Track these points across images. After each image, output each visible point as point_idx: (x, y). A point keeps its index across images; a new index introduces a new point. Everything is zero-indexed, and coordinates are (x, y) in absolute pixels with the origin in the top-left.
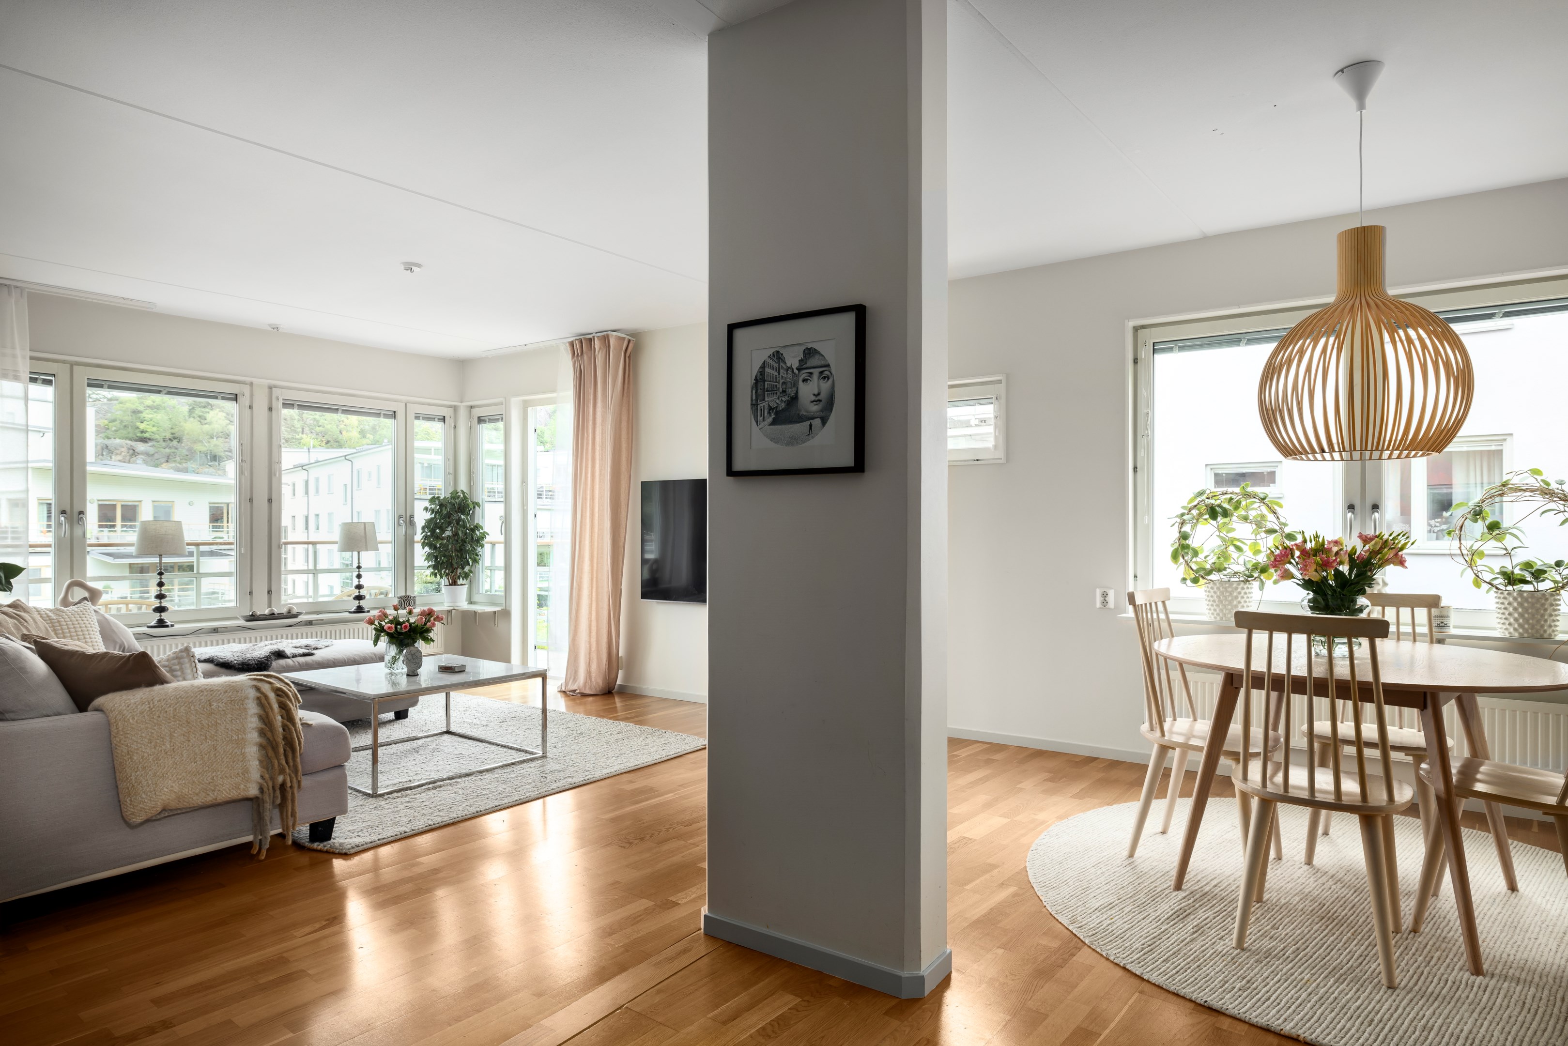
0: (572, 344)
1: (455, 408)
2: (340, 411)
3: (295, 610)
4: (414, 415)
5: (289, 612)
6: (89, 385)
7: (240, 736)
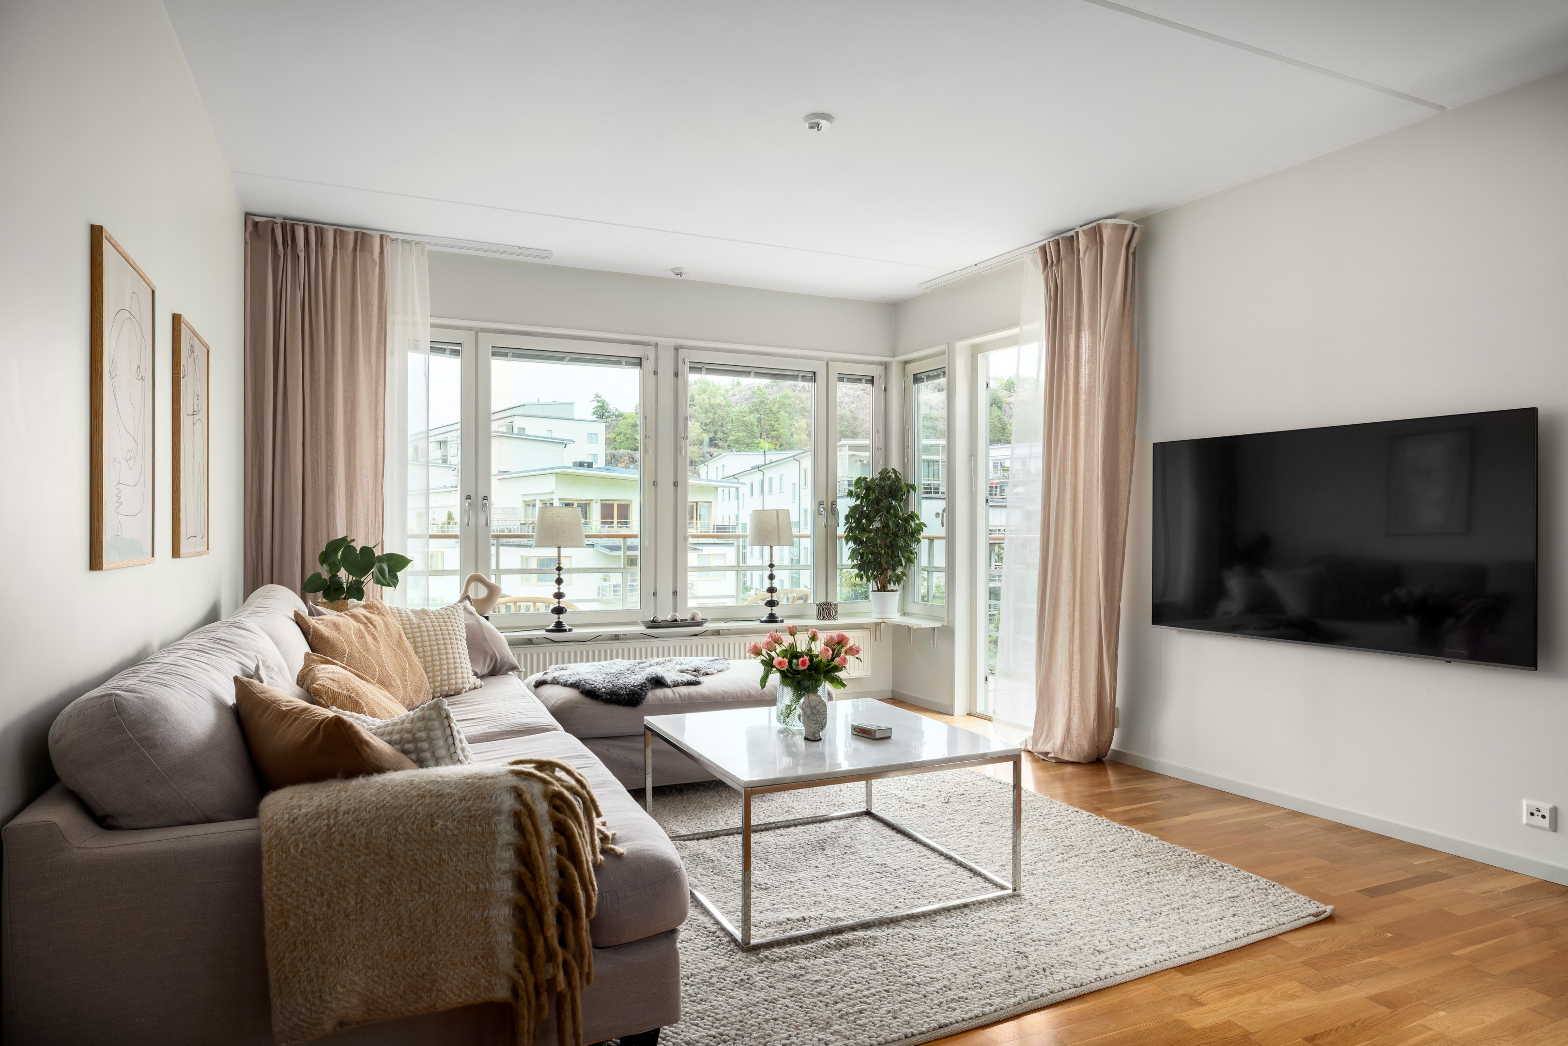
0: (1043, 249)
1: (886, 366)
2: (753, 374)
3: (699, 618)
4: (837, 376)
5: (693, 619)
6: (494, 354)
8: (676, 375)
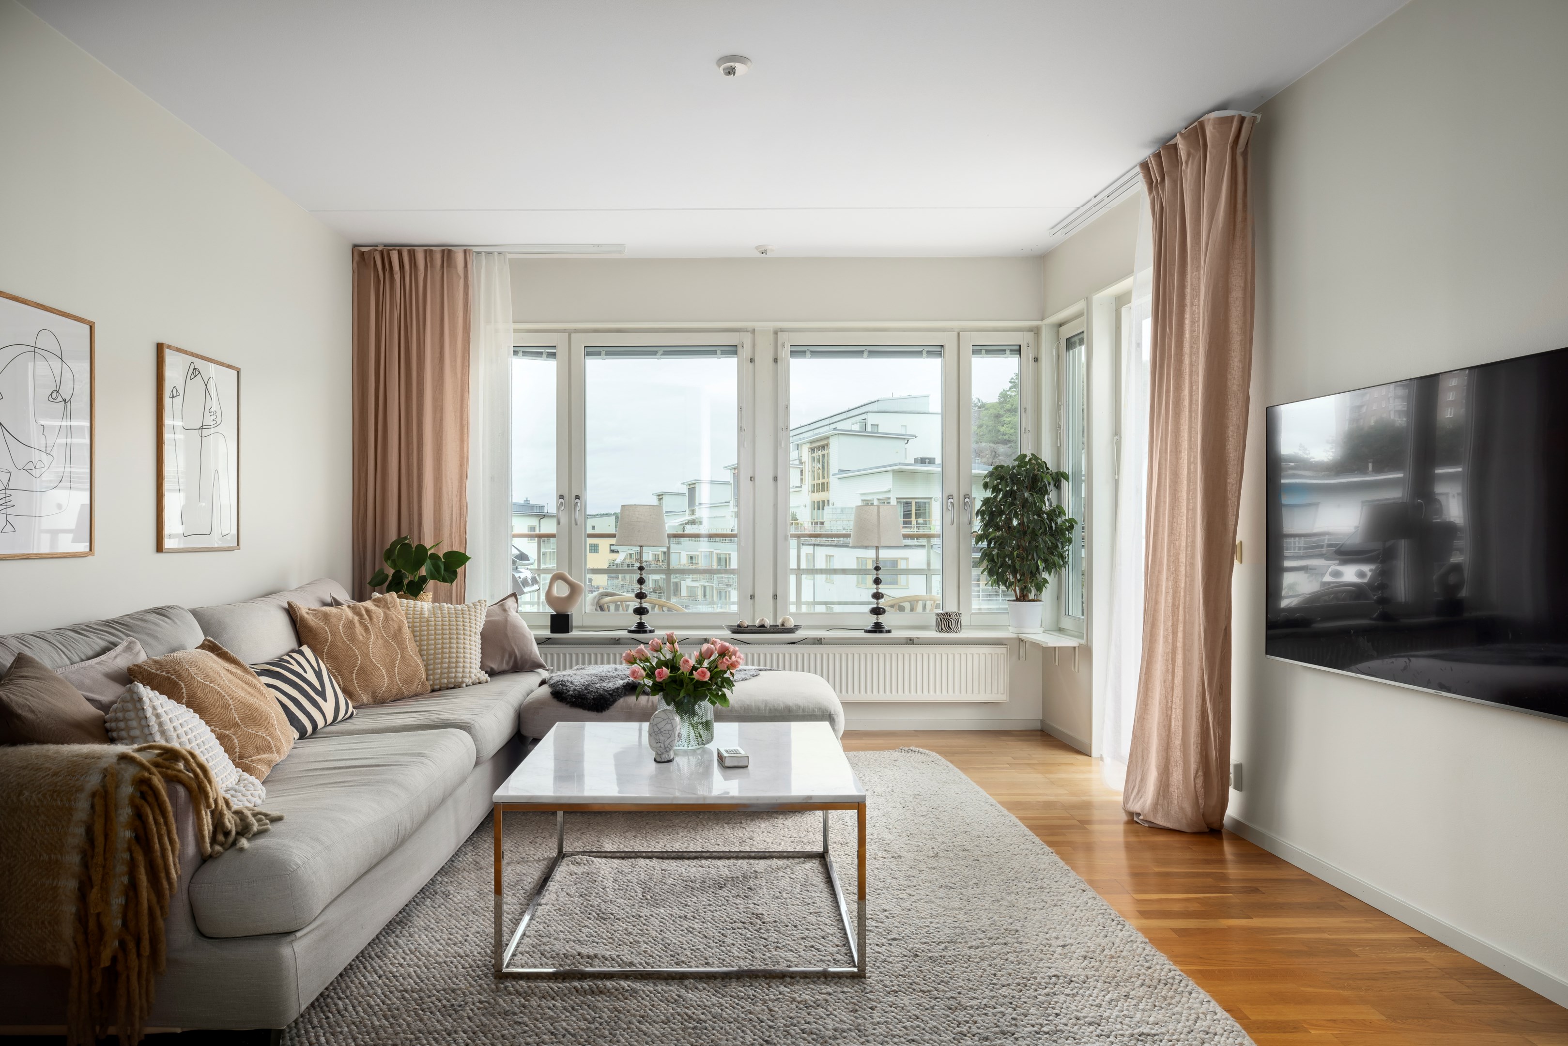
0: (1145, 166)
1: (1037, 331)
2: (866, 354)
3: (791, 623)
4: (971, 348)
5: (783, 625)
6: (588, 354)
7: (53, 856)
8: (776, 360)
